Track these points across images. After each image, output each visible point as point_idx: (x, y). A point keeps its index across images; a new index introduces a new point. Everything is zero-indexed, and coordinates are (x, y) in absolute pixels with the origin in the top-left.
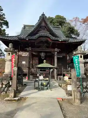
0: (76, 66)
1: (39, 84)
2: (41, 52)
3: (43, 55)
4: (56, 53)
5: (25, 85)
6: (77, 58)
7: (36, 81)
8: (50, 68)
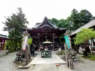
0: (67, 42)
1: (44, 54)
2: (45, 36)
3: (46, 37)
4: (53, 36)
5: (36, 54)
6: (67, 37)
7: (43, 52)
8: (51, 44)
